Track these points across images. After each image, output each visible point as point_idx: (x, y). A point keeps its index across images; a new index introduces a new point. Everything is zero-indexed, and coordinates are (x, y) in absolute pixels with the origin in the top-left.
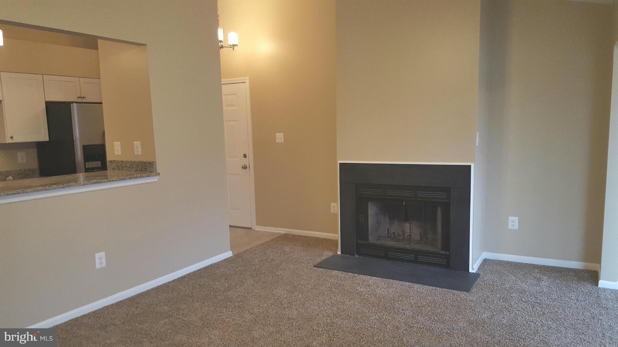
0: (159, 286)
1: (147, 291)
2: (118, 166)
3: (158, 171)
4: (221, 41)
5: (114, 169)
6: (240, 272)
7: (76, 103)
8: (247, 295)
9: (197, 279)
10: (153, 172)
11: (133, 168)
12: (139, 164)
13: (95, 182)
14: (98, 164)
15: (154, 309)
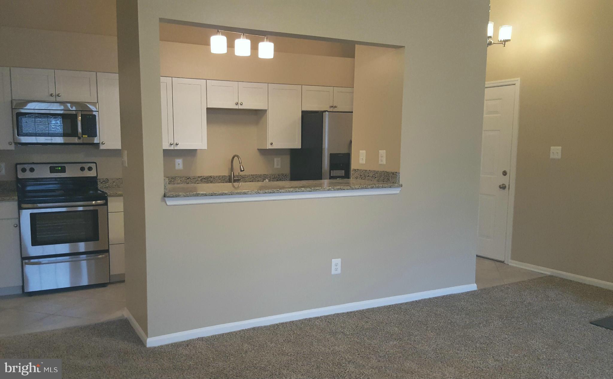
0: (390, 306)
1: (378, 307)
2: (361, 175)
3: (401, 183)
4: (490, 37)
5: (357, 178)
6: (485, 310)
7: (328, 112)
8: (492, 338)
9: (432, 307)
10: (395, 183)
11: (375, 178)
12: (382, 174)
13: (339, 188)
14: (342, 173)
15: (383, 327)
